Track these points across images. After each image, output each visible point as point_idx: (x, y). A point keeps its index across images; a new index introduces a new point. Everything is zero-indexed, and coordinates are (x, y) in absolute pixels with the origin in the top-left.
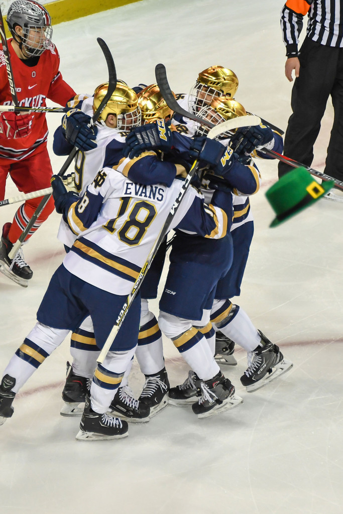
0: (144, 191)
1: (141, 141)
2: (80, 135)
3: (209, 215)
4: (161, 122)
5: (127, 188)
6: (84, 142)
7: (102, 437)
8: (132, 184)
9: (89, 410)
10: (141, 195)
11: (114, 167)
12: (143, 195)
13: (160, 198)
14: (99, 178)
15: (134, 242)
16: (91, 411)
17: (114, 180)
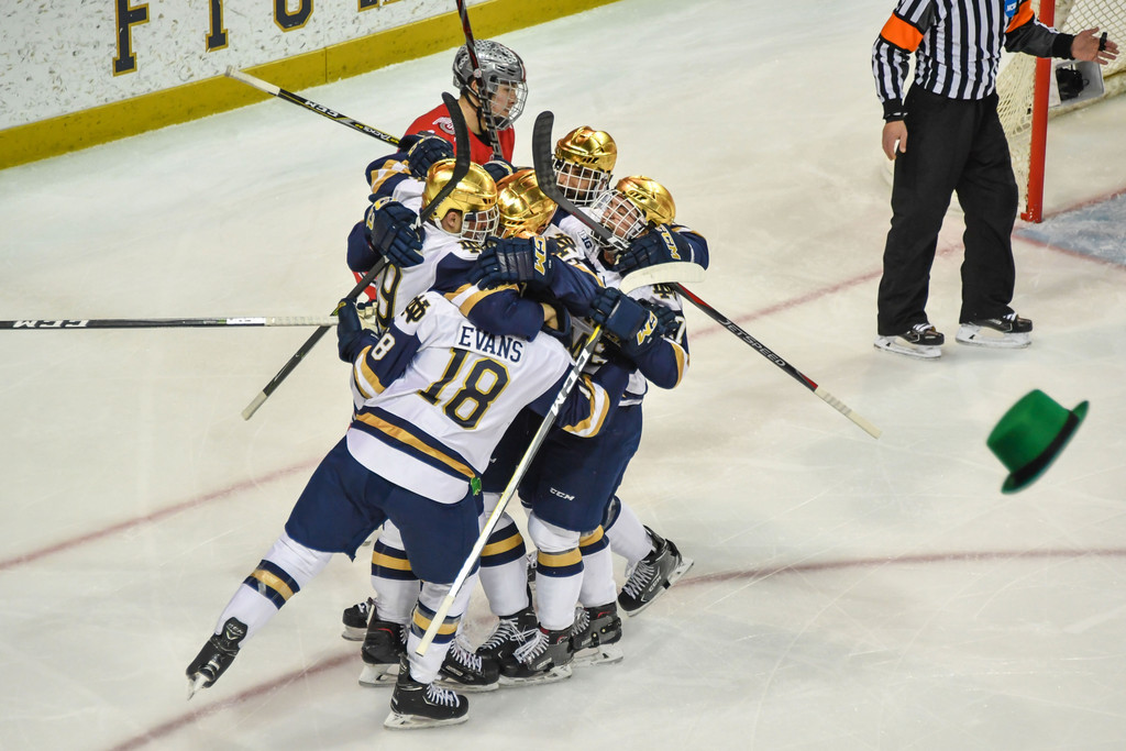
0: (491, 343)
1: (505, 269)
2: (398, 242)
3: (584, 395)
4: (541, 243)
5: (464, 336)
6: (404, 253)
7: (426, 722)
8: (472, 330)
9: (406, 678)
10: (485, 350)
11: (447, 294)
12: (489, 349)
13: (515, 358)
14: (417, 307)
15: (468, 423)
16: (410, 680)
17: (444, 317)
